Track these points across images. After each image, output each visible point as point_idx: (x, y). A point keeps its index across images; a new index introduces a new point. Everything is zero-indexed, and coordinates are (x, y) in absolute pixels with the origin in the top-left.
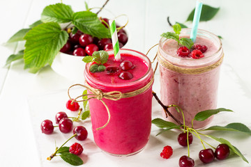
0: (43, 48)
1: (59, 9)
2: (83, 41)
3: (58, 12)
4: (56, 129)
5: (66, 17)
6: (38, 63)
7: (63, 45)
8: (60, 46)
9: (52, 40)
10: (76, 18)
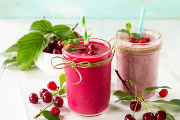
0: (30, 49)
1: (42, 24)
2: (60, 45)
3: (42, 26)
4: (40, 100)
5: (48, 30)
6: (26, 60)
7: (45, 47)
8: (43, 48)
9: (38, 45)
10: (55, 30)
